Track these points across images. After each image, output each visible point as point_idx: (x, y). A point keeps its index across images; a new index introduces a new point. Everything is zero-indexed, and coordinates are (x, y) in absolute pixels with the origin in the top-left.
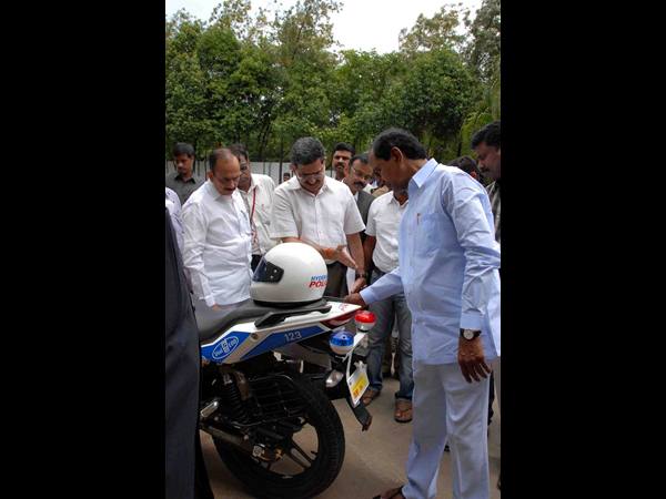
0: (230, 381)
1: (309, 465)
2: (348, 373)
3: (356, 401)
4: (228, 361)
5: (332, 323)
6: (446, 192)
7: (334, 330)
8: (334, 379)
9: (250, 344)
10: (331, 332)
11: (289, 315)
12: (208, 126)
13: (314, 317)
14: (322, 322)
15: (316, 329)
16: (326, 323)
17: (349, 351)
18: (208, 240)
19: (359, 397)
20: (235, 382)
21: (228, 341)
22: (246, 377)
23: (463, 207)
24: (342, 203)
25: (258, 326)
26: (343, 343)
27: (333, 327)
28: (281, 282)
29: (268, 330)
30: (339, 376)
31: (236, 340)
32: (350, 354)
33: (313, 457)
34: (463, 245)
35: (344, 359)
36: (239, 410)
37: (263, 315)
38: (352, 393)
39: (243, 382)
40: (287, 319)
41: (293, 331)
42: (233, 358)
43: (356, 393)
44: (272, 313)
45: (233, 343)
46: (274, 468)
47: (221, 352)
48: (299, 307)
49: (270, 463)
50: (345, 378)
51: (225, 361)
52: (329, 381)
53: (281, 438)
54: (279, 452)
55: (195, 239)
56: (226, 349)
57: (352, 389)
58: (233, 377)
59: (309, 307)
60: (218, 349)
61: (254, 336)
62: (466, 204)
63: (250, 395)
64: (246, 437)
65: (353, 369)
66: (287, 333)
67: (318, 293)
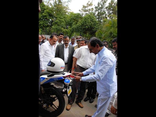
1: (56, 109)
2: (67, 89)
3: (69, 95)
7: (65, 79)
8: (64, 90)
11: (55, 74)
13: (61, 76)
15: (61, 78)
16: (64, 77)
19: (70, 94)
20: (41, 89)
25: (48, 76)
28: (54, 67)
29: (50, 77)
31: (42, 79)
32: (68, 85)
33: (57, 107)
36: (41, 96)
37: (49, 74)
38: (68, 93)
39: (43, 89)
40: (55, 75)
41: (56, 78)
43: (69, 93)
44: (51, 74)
46: (48, 110)
48: (58, 73)
49: (47, 108)
50: (67, 90)
53: (50, 103)
54: (50, 106)
59: (60, 73)
61: (47, 79)
63: (44, 92)
64: (42, 102)
65: (69, 88)
66: (54, 78)
67: (62, 70)
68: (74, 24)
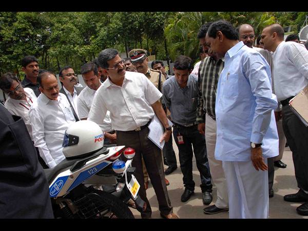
0: (64, 206)
2: (127, 183)
3: (135, 196)
4: (60, 195)
5: (111, 158)
6: (246, 64)
8: (120, 187)
9: (70, 182)
10: (112, 164)
11: (88, 160)
12: (6, 60)
13: (102, 158)
14: (106, 159)
15: (104, 164)
16: (109, 159)
17: (125, 170)
18: (46, 128)
19: (136, 194)
20: (67, 206)
21: (57, 184)
22: (73, 201)
23: (255, 73)
24: (141, 86)
25: (72, 171)
26: (120, 167)
27: (113, 161)
29: (78, 171)
30: (122, 185)
31: (61, 182)
32: (125, 172)
34: (254, 95)
35: (123, 175)
37: (73, 164)
38: (131, 192)
39: (71, 204)
40: (87, 163)
41: (92, 168)
42: (63, 192)
43: (134, 192)
44: (78, 162)
45: (60, 184)
47: (55, 191)
48: (92, 155)
50: (126, 185)
51: (58, 196)
52: (118, 189)
55: (37, 130)
56: (57, 189)
57: (131, 190)
58: (65, 203)
59: (97, 153)
60: (53, 190)
61: (71, 176)
62: (257, 72)
63: (77, 210)
65: (129, 180)
66: (89, 170)
67: (100, 144)
68: (101, 27)
